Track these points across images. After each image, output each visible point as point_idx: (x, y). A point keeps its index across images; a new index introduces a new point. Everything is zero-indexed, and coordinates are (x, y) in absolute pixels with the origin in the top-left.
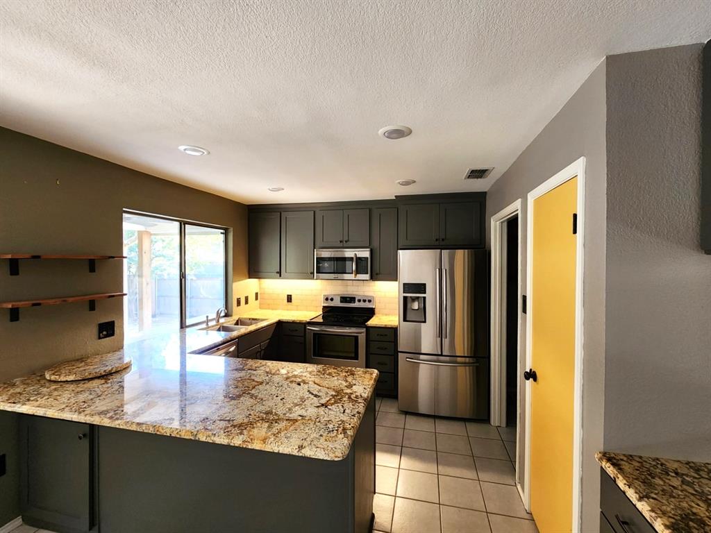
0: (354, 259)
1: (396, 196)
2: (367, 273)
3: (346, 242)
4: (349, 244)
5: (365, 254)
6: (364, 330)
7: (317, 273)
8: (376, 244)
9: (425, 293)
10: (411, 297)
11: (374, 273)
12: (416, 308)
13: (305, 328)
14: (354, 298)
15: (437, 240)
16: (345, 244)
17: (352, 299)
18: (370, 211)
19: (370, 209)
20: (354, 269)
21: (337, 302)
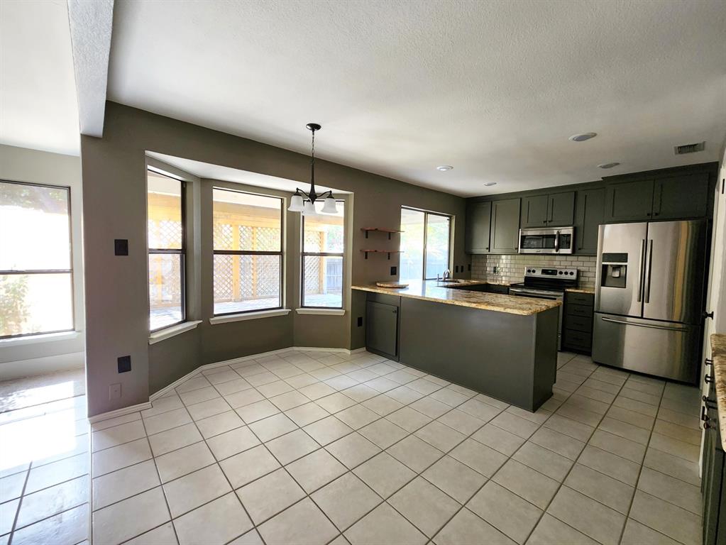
0: (557, 236)
1: (602, 178)
2: (569, 248)
3: (549, 222)
4: (552, 224)
5: (568, 231)
6: (562, 294)
7: (521, 248)
8: (580, 222)
9: (627, 262)
10: (611, 265)
11: (577, 248)
12: (618, 276)
13: (508, 289)
14: (556, 271)
15: (648, 215)
16: (547, 224)
17: (554, 272)
18: (576, 194)
19: (574, 192)
20: (556, 244)
21: (538, 274)
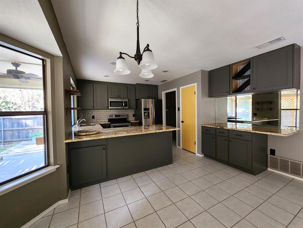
0: (123, 102)
3: (119, 96)
6: (130, 123)
7: (110, 106)
8: (129, 97)
9: (149, 111)
10: (145, 112)
11: (129, 107)
12: (146, 115)
13: (110, 125)
15: (148, 97)
17: (119, 116)
18: (127, 87)
20: (124, 105)
21: (114, 117)
